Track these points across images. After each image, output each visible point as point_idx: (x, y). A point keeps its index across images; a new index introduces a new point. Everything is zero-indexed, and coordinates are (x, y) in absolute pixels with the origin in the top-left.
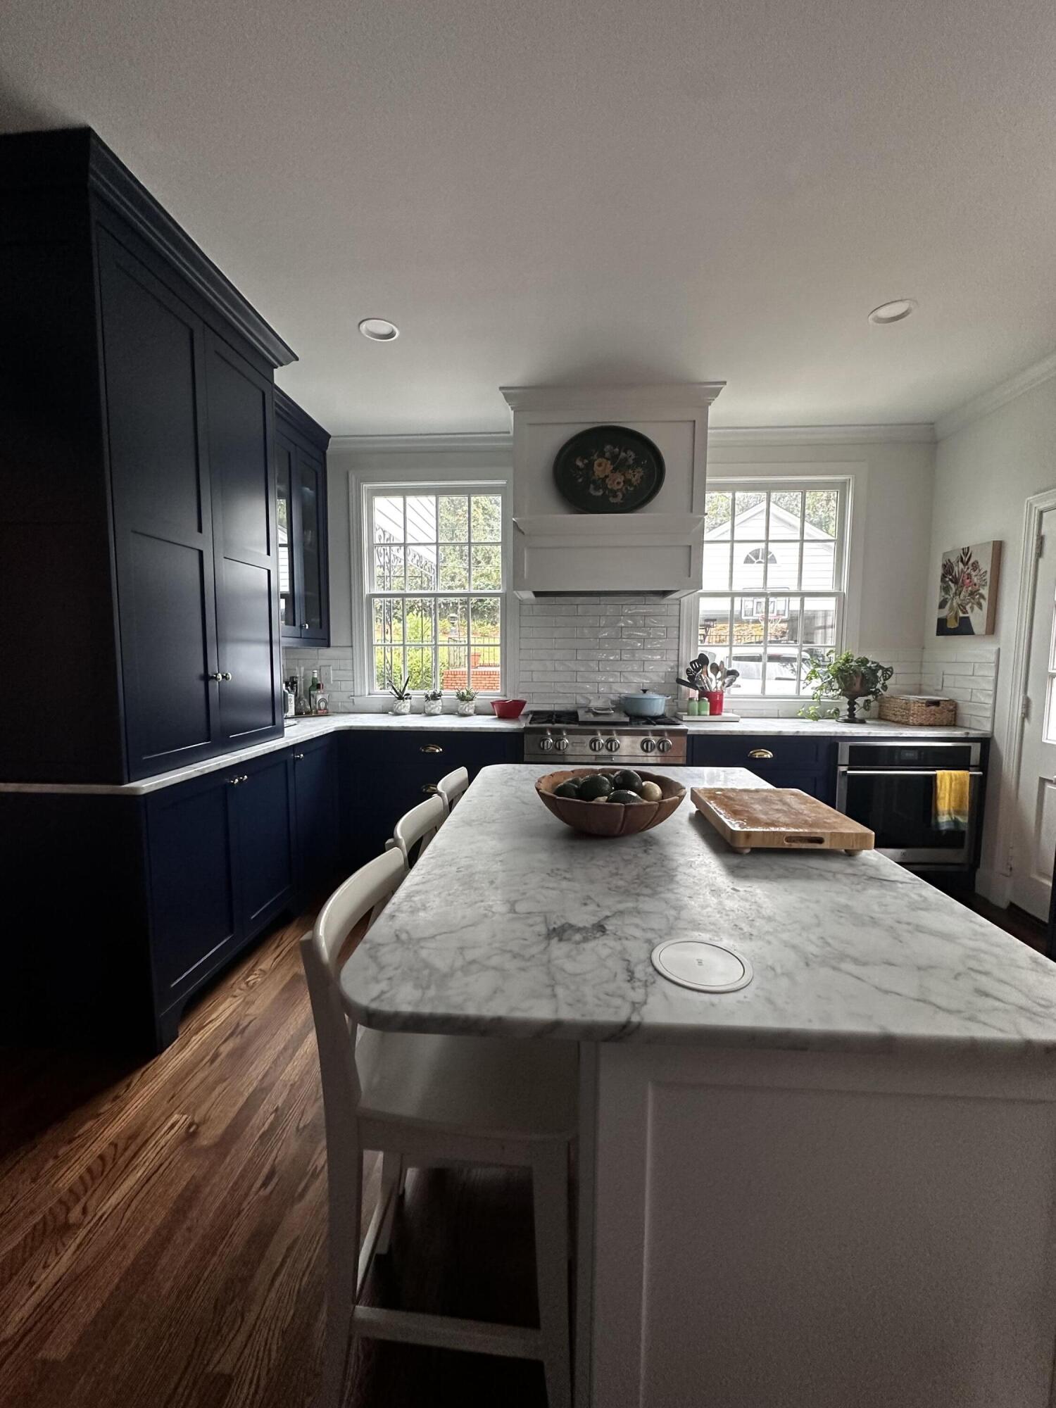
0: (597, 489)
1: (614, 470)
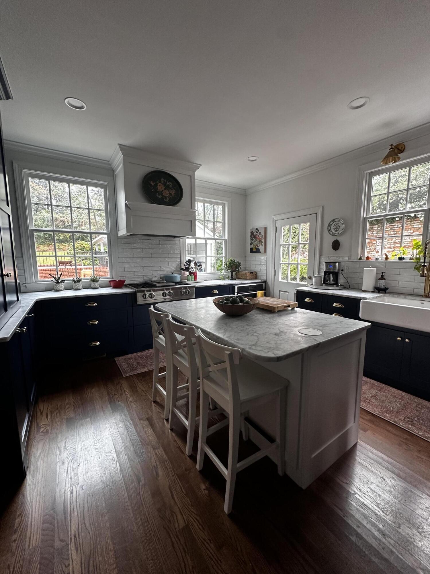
0: (159, 195)
1: (165, 189)
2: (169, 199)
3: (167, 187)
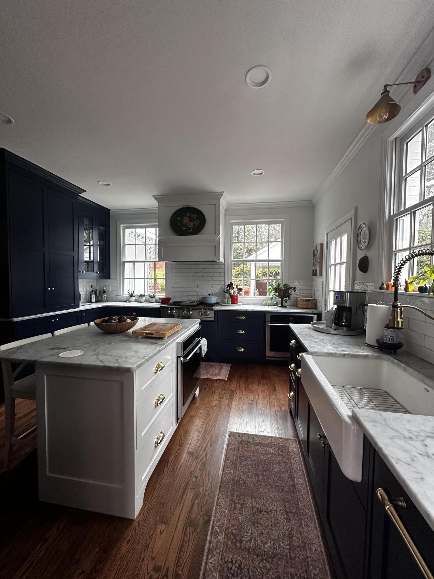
0: (184, 227)
1: (190, 221)
2: (193, 229)
3: (191, 219)
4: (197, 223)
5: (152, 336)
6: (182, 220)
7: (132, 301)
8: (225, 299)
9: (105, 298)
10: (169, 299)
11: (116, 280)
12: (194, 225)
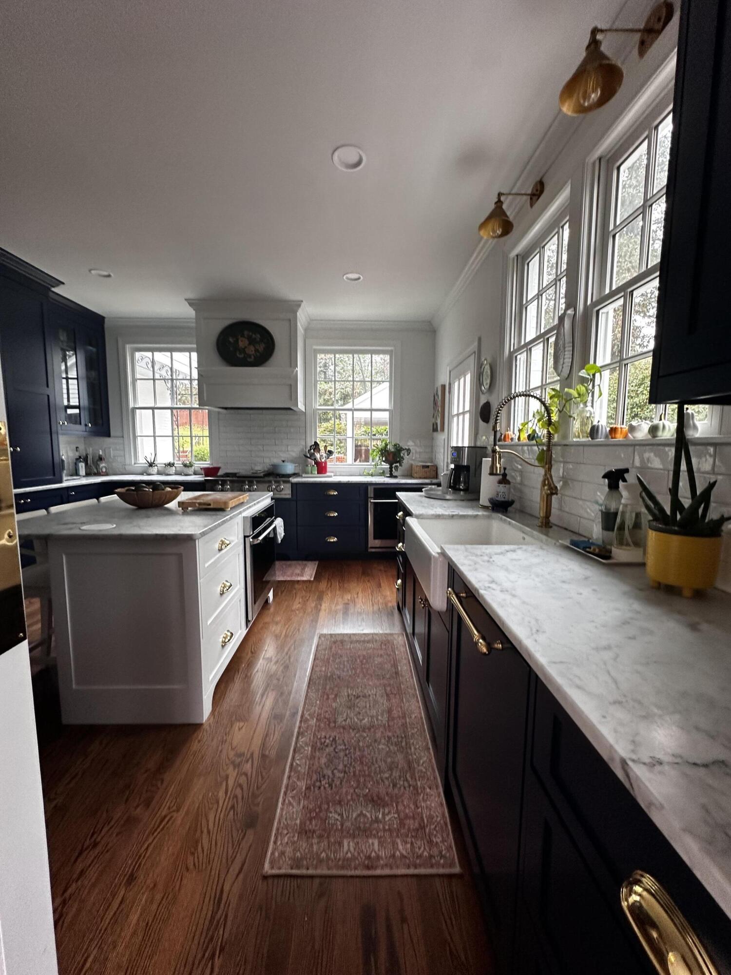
0: (240, 353)
1: (250, 344)
2: (254, 357)
3: (252, 342)
4: (261, 347)
5: (209, 507)
6: (237, 341)
7: (152, 473)
8: (307, 468)
9: (104, 470)
10: (217, 469)
11: (122, 438)
12: (257, 350)
